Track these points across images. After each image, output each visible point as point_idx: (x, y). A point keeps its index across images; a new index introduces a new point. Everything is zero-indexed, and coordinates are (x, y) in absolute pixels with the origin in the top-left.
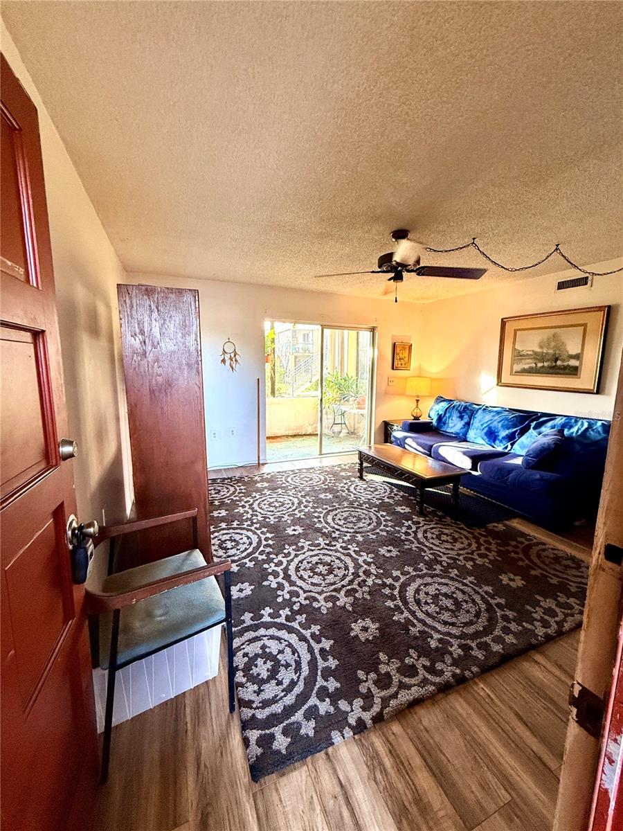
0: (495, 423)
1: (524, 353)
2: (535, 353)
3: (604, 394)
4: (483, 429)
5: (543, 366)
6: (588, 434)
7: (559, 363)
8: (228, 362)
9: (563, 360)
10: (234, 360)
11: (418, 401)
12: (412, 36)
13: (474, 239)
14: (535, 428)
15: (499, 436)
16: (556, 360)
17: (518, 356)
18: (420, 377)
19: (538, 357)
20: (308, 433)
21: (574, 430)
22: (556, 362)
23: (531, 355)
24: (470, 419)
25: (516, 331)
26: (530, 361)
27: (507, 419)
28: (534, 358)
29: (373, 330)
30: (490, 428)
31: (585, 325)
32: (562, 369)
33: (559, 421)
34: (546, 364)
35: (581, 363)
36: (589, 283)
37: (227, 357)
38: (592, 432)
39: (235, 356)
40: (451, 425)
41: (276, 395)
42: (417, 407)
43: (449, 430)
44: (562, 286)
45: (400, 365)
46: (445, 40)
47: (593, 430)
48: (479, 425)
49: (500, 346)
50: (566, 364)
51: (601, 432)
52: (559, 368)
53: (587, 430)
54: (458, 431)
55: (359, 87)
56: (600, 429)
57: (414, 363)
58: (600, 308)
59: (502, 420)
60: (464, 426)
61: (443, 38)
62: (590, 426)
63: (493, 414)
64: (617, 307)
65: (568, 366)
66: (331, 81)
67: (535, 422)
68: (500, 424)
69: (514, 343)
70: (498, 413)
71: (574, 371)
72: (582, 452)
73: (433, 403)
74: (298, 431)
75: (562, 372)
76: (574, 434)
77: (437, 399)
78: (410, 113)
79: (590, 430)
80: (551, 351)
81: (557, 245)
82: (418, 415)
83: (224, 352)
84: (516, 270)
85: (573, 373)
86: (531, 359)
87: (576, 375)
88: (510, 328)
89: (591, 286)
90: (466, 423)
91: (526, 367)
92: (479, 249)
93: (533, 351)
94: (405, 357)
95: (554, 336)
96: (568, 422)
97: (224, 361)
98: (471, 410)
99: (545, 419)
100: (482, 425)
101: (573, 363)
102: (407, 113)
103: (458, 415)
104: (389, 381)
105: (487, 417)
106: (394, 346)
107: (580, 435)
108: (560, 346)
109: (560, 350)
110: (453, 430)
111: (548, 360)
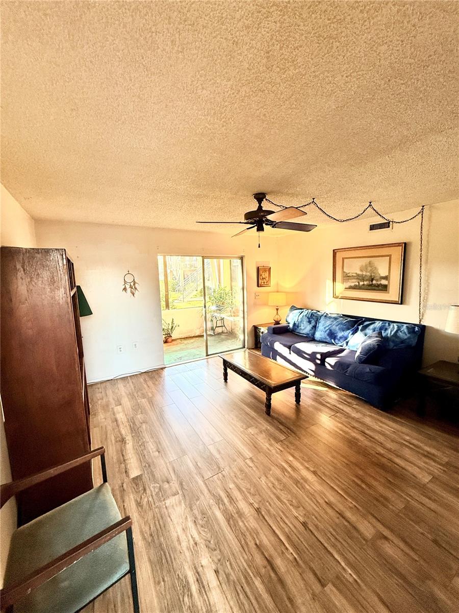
0: (334, 326)
1: (350, 275)
2: (358, 275)
3: (406, 304)
4: (326, 331)
5: (364, 285)
6: (398, 334)
7: (374, 282)
8: (129, 290)
9: (377, 280)
10: (134, 287)
11: (277, 309)
12: (268, 57)
13: (313, 199)
14: (362, 330)
15: (337, 336)
16: (372, 280)
17: (346, 277)
18: (278, 292)
19: (360, 278)
20: (197, 335)
21: (389, 331)
22: (372, 282)
23: (355, 276)
24: (316, 323)
25: (343, 259)
26: (355, 280)
27: (341, 324)
28: (357, 279)
29: (242, 258)
30: (330, 330)
31: (390, 256)
32: (377, 286)
33: (378, 324)
34: (365, 283)
35: (389, 282)
36: (391, 226)
37: (128, 287)
38: (400, 333)
39: (134, 284)
40: (302, 328)
41: (170, 306)
42: (277, 314)
43: (301, 332)
44: (373, 228)
45: (263, 284)
46: (295, 63)
47: (401, 332)
48: (323, 328)
49: (333, 270)
50: (379, 283)
51: (407, 333)
52: (375, 285)
53: (397, 331)
54: (308, 332)
55: (224, 93)
56: (406, 331)
57: (273, 282)
58: (398, 244)
59: (339, 324)
60: (312, 328)
61: (293, 61)
62: (399, 329)
63: (332, 320)
64: (410, 243)
65: (381, 284)
66: (200, 87)
67: (361, 326)
68: (337, 328)
69: (343, 268)
70: (336, 319)
71: (385, 288)
72: (395, 348)
73: (289, 312)
74: (189, 334)
75: (376, 288)
76: (389, 335)
77: (291, 308)
78: (267, 115)
79: (399, 331)
80: (368, 274)
81: (370, 203)
82: (279, 320)
83: (125, 282)
84: (344, 221)
85: (384, 289)
86: (355, 279)
87: (387, 291)
88: (339, 256)
89: (392, 229)
90: (313, 326)
91: (353, 284)
92: (317, 206)
93: (356, 273)
94: (266, 277)
95: (370, 263)
96: (384, 326)
97: (125, 289)
98: (316, 316)
99: (368, 323)
100: (325, 328)
101: (384, 282)
102: (265, 115)
103: (308, 320)
104: (256, 295)
105: (328, 322)
106: (258, 269)
107: (393, 335)
108: (374, 269)
109: (374, 273)
110: (304, 332)
111: (367, 280)
